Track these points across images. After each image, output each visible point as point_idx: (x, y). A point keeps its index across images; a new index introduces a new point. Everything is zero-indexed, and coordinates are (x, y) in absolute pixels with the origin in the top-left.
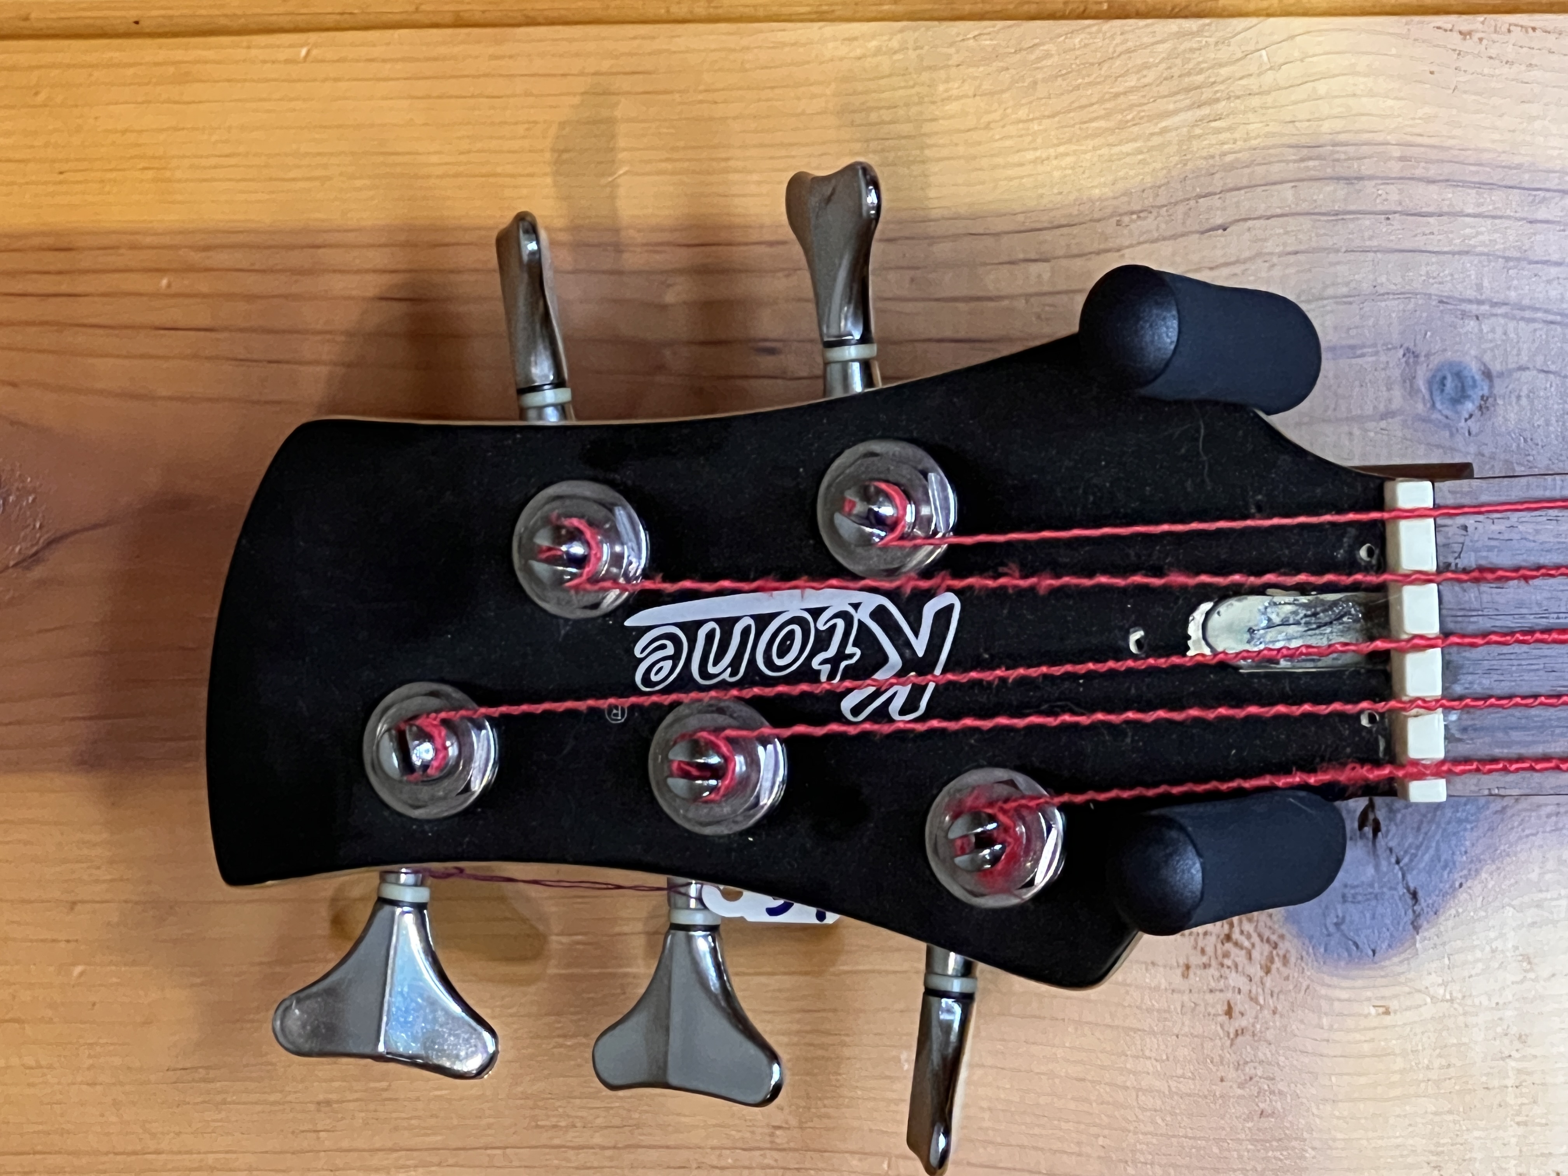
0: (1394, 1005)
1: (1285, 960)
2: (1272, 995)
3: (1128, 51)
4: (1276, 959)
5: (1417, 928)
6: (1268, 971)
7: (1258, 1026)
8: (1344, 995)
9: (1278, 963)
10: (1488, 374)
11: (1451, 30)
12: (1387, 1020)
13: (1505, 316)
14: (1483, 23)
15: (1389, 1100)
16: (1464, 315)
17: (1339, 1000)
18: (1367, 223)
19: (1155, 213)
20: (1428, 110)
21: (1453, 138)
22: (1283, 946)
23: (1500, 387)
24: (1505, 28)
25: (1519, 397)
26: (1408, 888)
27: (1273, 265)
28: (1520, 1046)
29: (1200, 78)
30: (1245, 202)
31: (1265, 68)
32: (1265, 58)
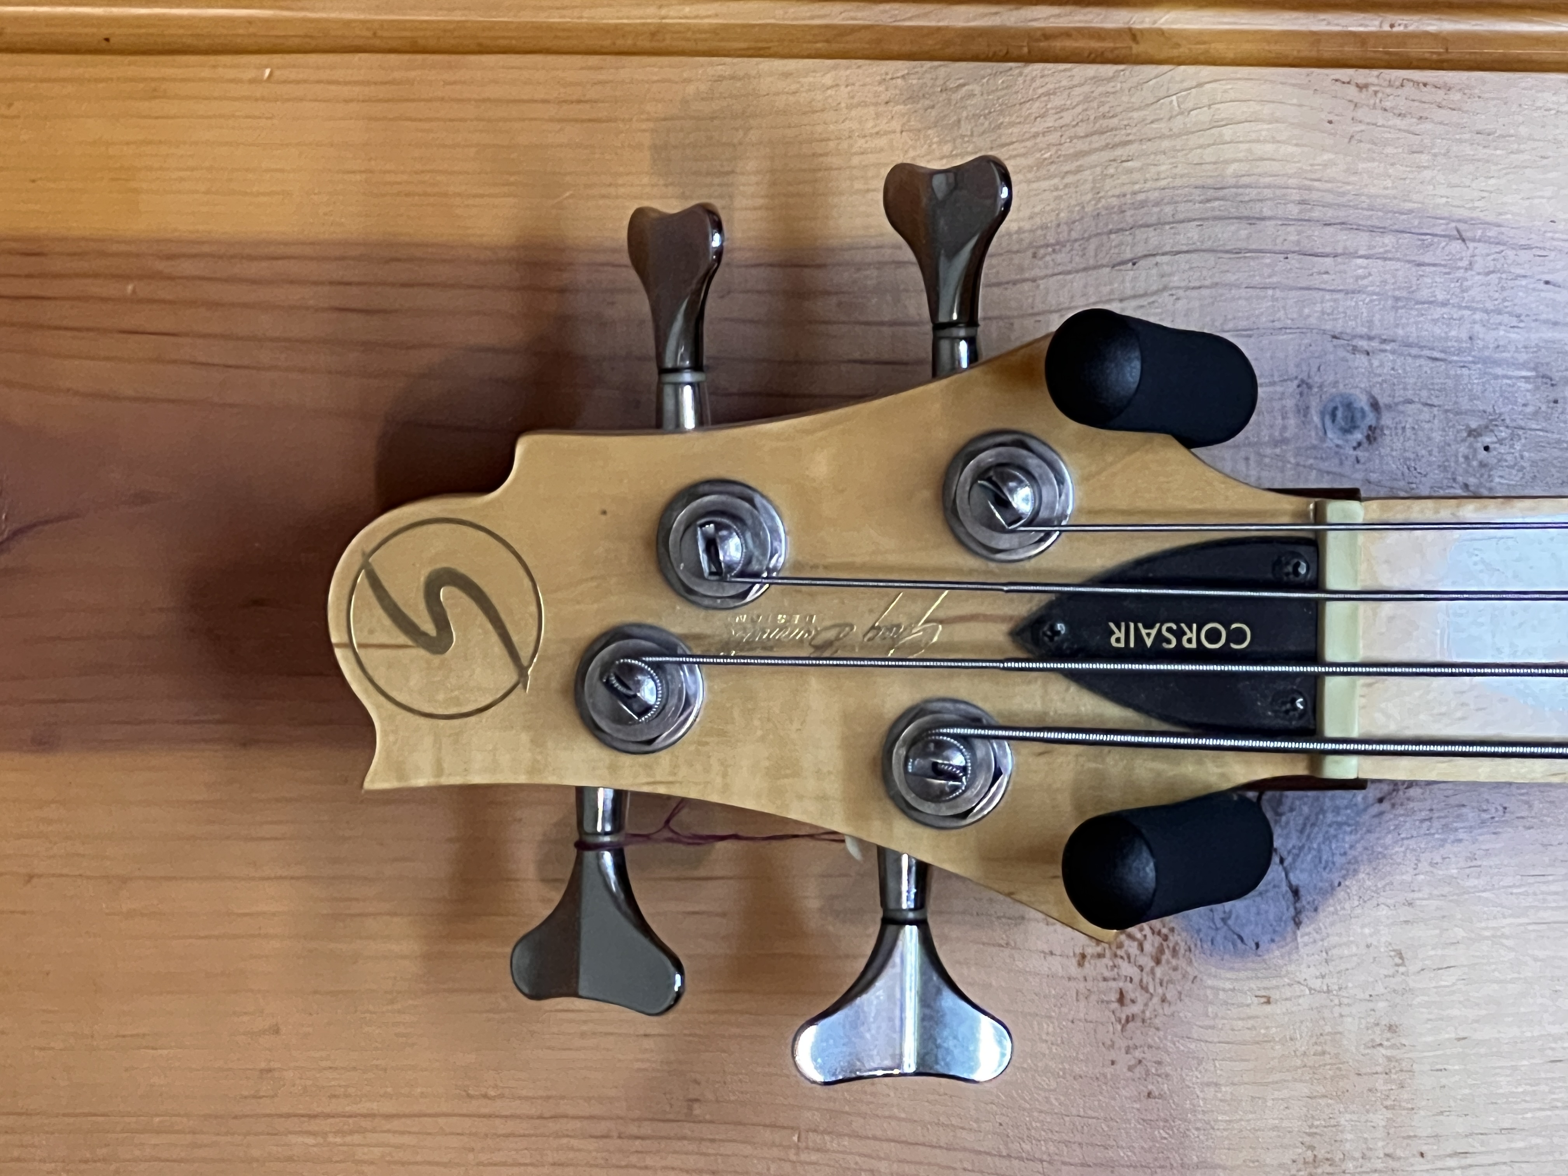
0: (1275, 995)
1: (1175, 952)
2: (1161, 985)
3: (1048, 94)
4: (1166, 951)
5: (1298, 924)
6: (1158, 962)
7: (1148, 1014)
8: (1228, 985)
9: (1167, 955)
10: (1375, 405)
11: (1349, 83)
12: (1268, 1008)
13: (1393, 352)
14: (1378, 77)
15: (1267, 1084)
16: (1355, 350)
17: (1224, 990)
18: (1268, 261)
19: (1068, 247)
20: (1326, 157)
21: (1348, 183)
22: (1173, 939)
23: (1387, 419)
24: (1398, 83)
25: (1404, 428)
26: (1290, 886)
27: (1178, 299)
28: (1389, 1035)
29: (1115, 121)
30: (1154, 239)
31: (1175, 113)
32: (1175, 103)
